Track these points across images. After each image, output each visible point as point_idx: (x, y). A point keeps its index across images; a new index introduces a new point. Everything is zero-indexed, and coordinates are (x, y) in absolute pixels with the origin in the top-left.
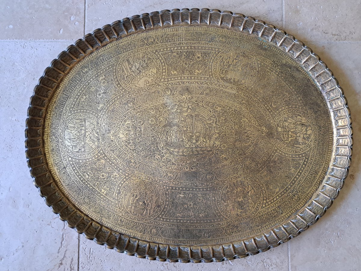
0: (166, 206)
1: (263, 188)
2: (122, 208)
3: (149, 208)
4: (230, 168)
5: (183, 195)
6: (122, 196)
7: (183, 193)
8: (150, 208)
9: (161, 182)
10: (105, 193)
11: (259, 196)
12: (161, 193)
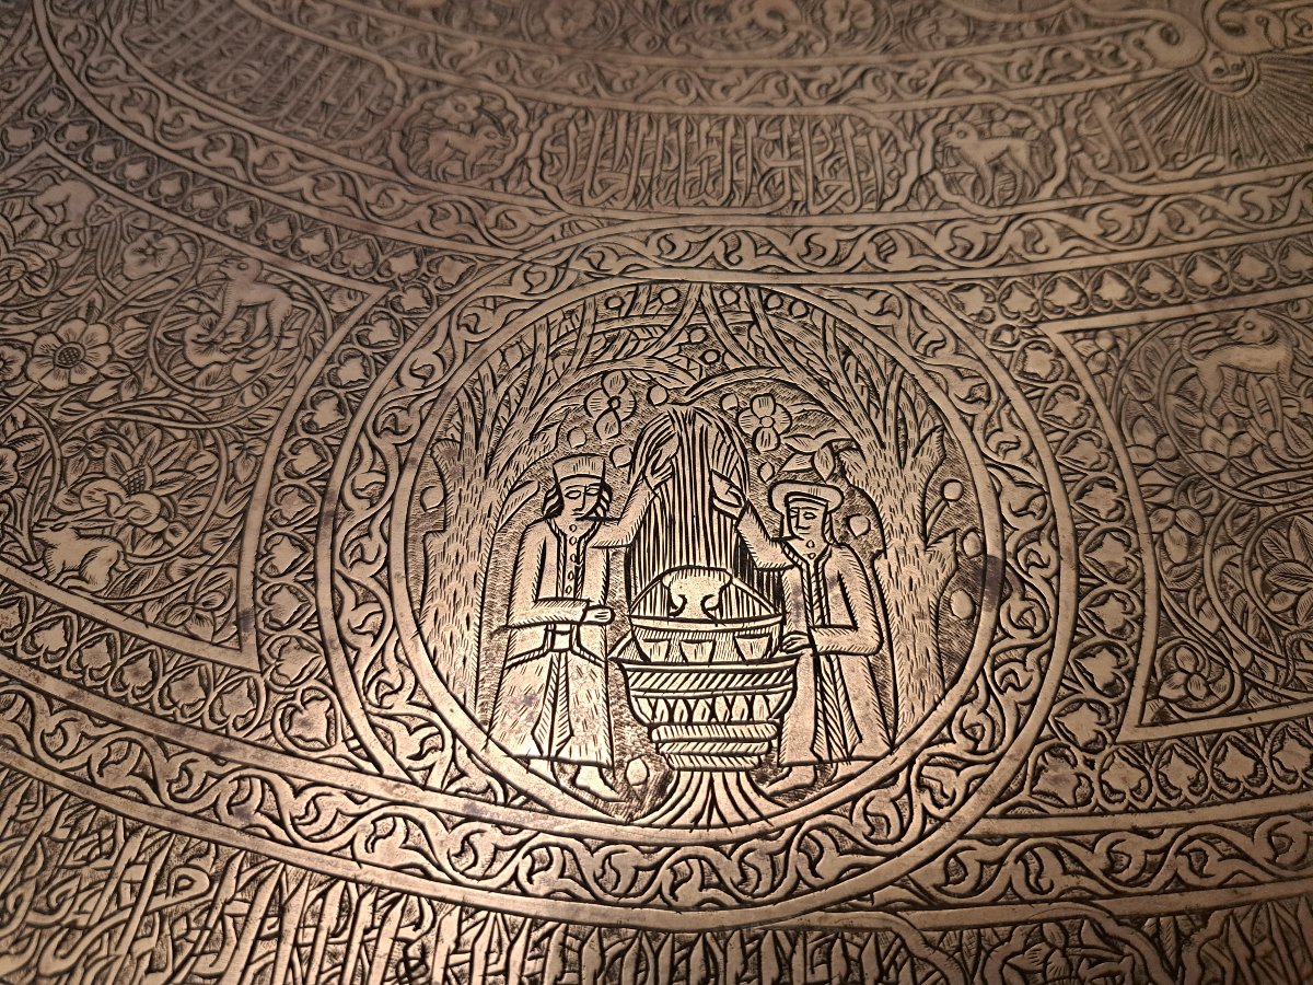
0: (1112, 553)
2: (408, 745)
3: (844, 640)
5: (1271, 341)
6: (372, 546)
7: (1265, 325)
8: (868, 636)
9: (901, 260)
10: (98, 571)
12: (961, 388)
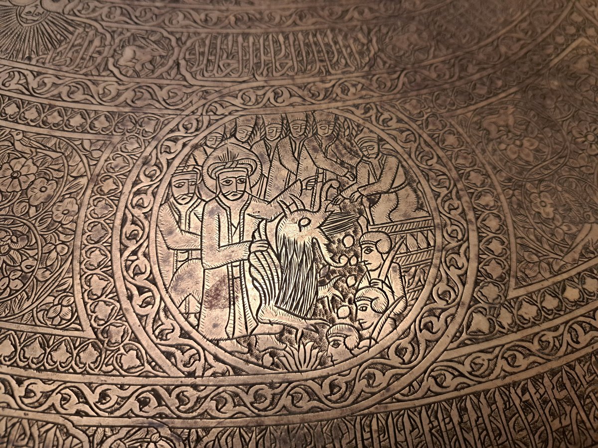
1: (488, 199)
4: (286, 38)
11: (454, 244)
